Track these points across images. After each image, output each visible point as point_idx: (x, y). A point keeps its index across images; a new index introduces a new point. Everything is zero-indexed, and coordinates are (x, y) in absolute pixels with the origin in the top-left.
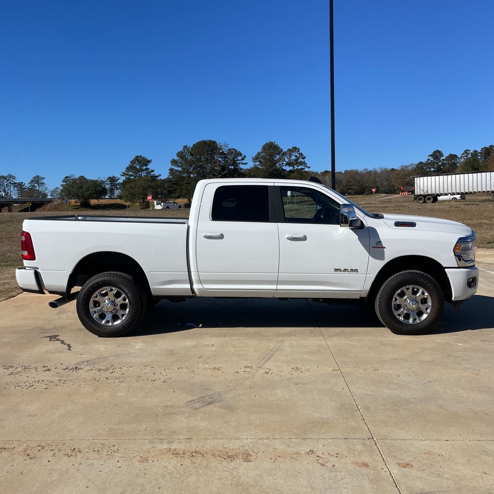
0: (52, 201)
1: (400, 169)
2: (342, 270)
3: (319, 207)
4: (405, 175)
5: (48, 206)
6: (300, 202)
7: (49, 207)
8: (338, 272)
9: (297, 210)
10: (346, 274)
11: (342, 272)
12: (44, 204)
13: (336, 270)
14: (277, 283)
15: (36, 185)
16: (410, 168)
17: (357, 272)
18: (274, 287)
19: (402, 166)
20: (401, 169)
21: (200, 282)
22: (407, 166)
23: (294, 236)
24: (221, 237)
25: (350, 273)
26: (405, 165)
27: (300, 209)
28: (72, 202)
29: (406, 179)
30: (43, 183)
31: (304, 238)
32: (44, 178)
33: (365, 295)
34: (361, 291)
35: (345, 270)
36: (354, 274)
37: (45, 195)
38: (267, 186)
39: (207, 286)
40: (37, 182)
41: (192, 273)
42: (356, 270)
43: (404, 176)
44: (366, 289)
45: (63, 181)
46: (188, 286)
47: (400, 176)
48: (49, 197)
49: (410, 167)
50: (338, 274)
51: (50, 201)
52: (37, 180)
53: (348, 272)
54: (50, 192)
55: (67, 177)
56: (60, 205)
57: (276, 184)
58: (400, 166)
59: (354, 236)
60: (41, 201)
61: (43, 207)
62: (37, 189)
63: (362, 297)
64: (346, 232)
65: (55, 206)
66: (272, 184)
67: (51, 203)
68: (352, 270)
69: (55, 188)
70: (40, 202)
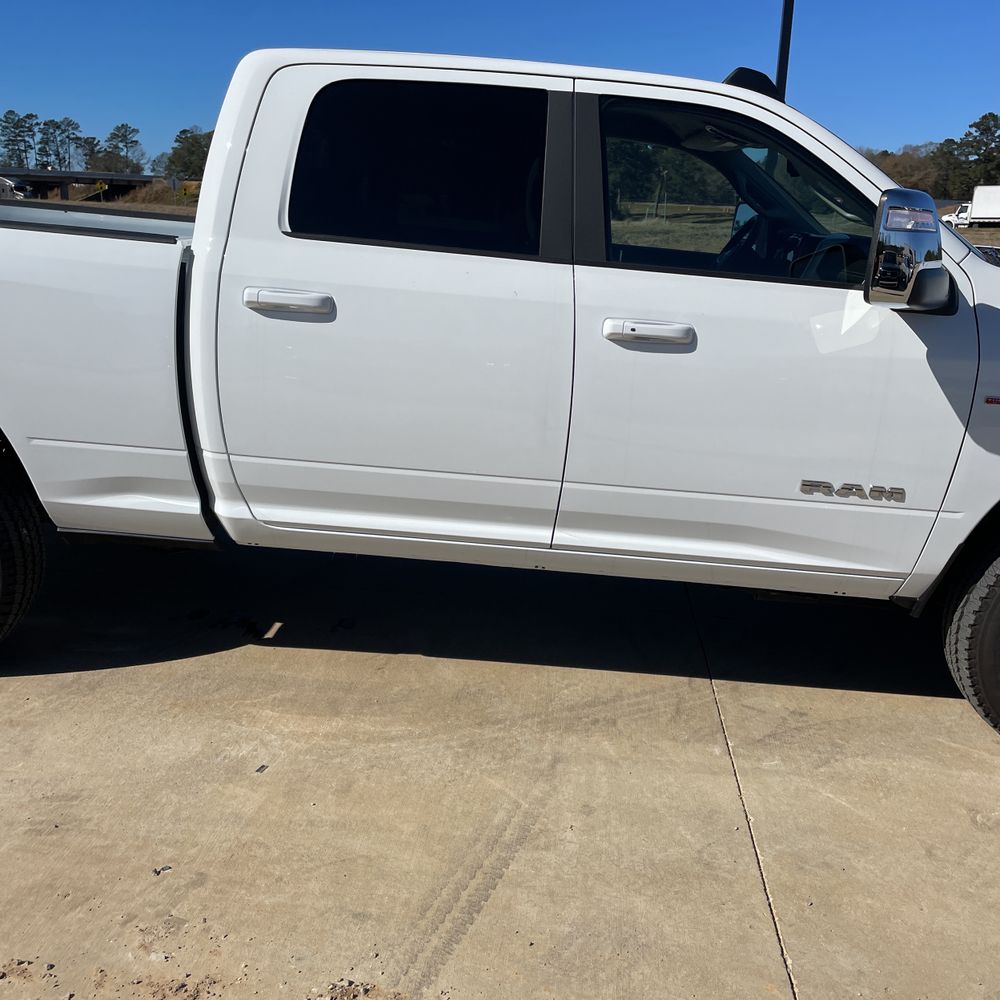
0: (150, 182)
1: (901, 153)
2: (837, 486)
3: (746, 213)
4: (911, 166)
5: (142, 193)
6: (677, 216)
7: (144, 195)
8: (818, 495)
9: (667, 232)
10: (851, 506)
11: (836, 498)
12: (134, 187)
13: (809, 487)
14: (556, 519)
15: (121, 145)
16: (923, 153)
17: (902, 499)
18: (540, 534)
19: (905, 147)
20: (903, 154)
21: (240, 493)
22: (917, 148)
23: (643, 330)
24: (325, 311)
25: (871, 501)
26: (915, 145)
27: (673, 231)
28: (191, 186)
29: (912, 176)
30: (137, 142)
31: (687, 342)
32: (137, 131)
33: (913, 590)
34: (904, 576)
35: (849, 490)
36: (886, 509)
37: (138, 169)
38: (542, 93)
39: (266, 512)
40: (124, 138)
41: (205, 454)
42: (897, 494)
43: (909, 170)
44: (926, 571)
45: (176, 141)
46: (194, 506)
47: (900, 169)
48: (147, 172)
49: (923, 150)
50: (818, 503)
51: (147, 182)
52: (123, 134)
53: (863, 496)
54: (150, 163)
55: (184, 132)
56: (165, 191)
57: (583, 87)
58: (902, 146)
59: (911, 347)
60: (129, 181)
61: (132, 192)
62: (122, 154)
63: (899, 598)
64: (875, 324)
65: (157, 192)
66: (566, 86)
67: (149, 186)
68: (878, 493)
69: (159, 154)
70: (126, 183)
